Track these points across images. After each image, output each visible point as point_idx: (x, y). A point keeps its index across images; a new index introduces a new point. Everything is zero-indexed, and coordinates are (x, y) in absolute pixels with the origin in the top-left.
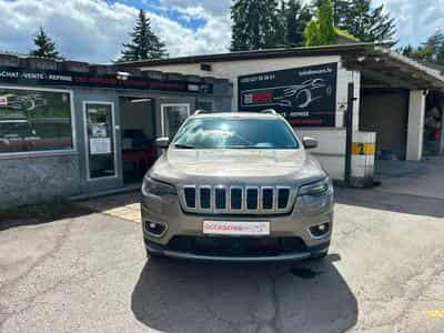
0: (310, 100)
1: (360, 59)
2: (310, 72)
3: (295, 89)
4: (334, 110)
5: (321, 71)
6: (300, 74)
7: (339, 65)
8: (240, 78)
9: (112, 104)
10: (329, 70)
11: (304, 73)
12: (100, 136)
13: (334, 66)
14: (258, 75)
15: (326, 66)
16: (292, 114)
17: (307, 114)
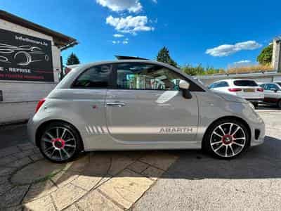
0: (30, 61)
2: (27, 40)
4: (52, 71)
7: (53, 43)
10: (45, 44)
11: (22, 39)
13: (49, 42)
15: (42, 40)
16: (10, 69)
17: (29, 71)
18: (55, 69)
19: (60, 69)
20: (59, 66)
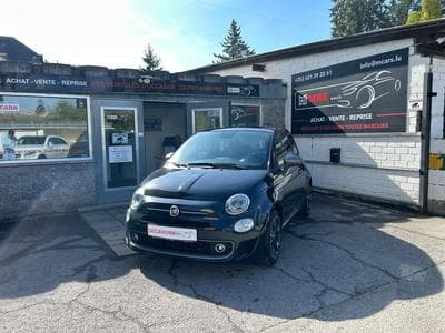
0: (373, 99)
1: (440, 41)
2: (374, 63)
3: (355, 86)
4: (405, 110)
5: (387, 61)
6: (362, 66)
7: (412, 51)
8: (294, 77)
9: (135, 110)
10: (398, 59)
11: (367, 65)
12: (120, 144)
13: (404, 53)
14: (312, 72)
17: (370, 116)
18: (410, 106)
19: (421, 105)
20: (421, 97)
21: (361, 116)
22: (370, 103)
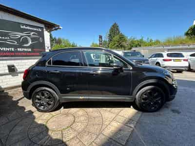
0: (31, 43)
3: (19, 35)
4: (45, 49)
5: (35, 29)
6: (22, 27)
7: (44, 30)
10: (40, 30)
11: (25, 27)
15: (38, 27)
16: (18, 49)
17: (30, 50)
18: (46, 48)
19: (50, 47)
20: (49, 45)
21: (25, 50)
22: (29, 44)
